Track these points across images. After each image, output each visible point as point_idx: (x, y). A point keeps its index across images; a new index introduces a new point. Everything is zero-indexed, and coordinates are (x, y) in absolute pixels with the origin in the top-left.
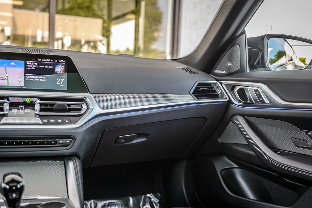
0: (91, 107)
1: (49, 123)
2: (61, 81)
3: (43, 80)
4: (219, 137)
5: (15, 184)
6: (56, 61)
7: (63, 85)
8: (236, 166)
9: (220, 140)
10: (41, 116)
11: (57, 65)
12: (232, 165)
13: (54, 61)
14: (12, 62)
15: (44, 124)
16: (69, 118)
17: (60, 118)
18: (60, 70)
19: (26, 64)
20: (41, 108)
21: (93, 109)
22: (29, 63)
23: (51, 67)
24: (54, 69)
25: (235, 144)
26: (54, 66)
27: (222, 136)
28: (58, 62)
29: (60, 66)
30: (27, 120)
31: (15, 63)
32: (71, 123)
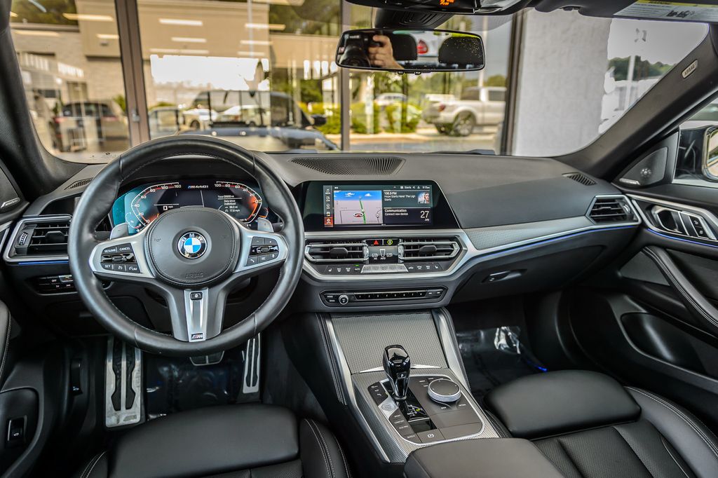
0: (464, 248)
1: (416, 271)
2: (426, 213)
3: (405, 214)
4: (619, 269)
5: (400, 361)
6: (419, 188)
7: (428, 220)
8: (644, 311)
9: (619, 274)
10: (405, 261)
11: (420, 192)
12: (638, 310)
13: (416, 189)
14: (367, 193)
15: (410, 271)
16: (439, 262)
17: (427, 263)
18: (424, 199)
19: (383, 194)
20: (405, 252)
21: (466, 251)
22: (387, 193)
23: (413, 197)
24: (416, 198)
25: (645, 283)
26: (417, 194)
27: (623, 269)
28: (421, 189)
29: (423, 194)
30: (391, 268)
31: (371, 194)
32: (440, 270)
